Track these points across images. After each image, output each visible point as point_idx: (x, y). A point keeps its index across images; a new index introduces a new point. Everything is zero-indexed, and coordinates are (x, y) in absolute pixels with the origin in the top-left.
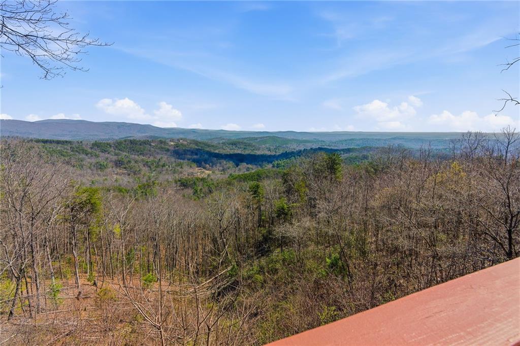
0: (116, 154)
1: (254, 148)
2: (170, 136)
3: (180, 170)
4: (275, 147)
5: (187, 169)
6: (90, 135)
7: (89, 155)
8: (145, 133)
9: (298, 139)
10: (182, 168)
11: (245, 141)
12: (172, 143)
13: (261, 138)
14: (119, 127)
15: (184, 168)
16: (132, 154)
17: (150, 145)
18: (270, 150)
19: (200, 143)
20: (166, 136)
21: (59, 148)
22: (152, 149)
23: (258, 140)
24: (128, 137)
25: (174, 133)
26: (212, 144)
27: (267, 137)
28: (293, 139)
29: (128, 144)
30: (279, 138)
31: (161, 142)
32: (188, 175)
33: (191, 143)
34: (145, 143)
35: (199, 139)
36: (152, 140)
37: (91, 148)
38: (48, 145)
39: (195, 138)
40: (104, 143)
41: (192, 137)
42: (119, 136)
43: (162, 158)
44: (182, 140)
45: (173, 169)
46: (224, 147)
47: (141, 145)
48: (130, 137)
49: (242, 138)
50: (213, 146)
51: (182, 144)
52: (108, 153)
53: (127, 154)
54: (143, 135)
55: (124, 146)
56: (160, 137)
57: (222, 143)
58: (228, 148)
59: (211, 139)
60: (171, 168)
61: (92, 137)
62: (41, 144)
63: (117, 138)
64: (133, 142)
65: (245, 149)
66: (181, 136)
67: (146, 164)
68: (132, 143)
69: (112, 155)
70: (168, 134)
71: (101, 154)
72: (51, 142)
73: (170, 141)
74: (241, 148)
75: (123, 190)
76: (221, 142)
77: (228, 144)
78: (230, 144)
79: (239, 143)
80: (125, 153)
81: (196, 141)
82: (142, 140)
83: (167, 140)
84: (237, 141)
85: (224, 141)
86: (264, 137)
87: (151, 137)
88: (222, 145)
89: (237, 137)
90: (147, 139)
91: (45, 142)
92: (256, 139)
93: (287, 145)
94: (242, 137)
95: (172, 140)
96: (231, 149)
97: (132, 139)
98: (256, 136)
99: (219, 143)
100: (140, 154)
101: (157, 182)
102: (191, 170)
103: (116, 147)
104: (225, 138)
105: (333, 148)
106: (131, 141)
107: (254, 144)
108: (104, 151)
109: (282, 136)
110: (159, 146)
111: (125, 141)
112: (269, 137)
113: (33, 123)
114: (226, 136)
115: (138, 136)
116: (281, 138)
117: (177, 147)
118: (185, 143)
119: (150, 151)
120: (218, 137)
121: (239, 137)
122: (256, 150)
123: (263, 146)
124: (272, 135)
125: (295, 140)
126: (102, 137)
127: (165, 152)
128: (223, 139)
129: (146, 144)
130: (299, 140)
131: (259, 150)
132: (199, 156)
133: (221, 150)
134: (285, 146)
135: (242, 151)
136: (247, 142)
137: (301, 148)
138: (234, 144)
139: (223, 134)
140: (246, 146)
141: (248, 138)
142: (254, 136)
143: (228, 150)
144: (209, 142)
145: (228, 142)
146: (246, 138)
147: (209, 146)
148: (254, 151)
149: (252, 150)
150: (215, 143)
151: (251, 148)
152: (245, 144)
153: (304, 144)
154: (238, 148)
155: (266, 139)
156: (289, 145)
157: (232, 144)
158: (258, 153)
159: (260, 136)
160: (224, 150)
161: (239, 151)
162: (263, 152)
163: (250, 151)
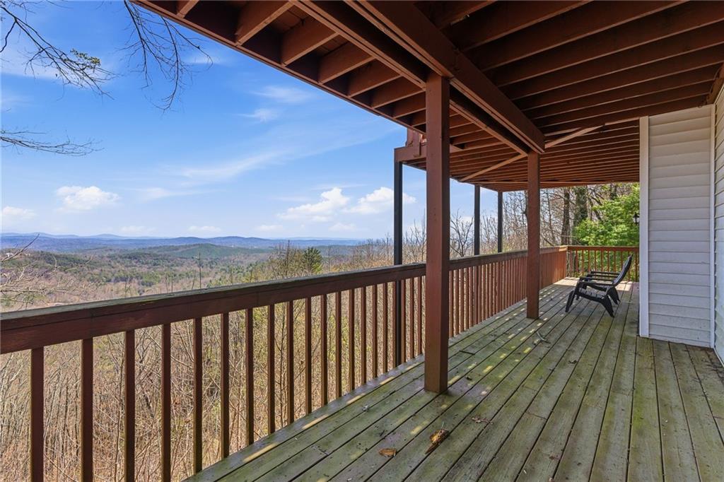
4: (209, 260)
9: (246, 247)
11: (155, 252)
13: (186, 247)
23: (180, 251)
26: (86, 259)
27: (194, 245)
28: (238, 248)
30: (216, 246)
33: (33, 259)
35: (54, 251)
44: (9, 251)
46: (112, 263)
49: (150, 248)
57: (108, 257)
59: (83, 251)
74: (147, 263)
76: (107, 254)
77: (121, 257)
78: (125, 257)
85: (112, 253)
86: (189, 246)
88: (108, 259)
89: (141, 246)
92: (177, 249)
93: (230, 257)
94: (150, 246)
96: (127, 266)
99: (102, 257)
112: (199, 245)
114: (117, 245)
116: (220, 246)
122: (177, 266)
124: (204, 243)
125: (242, 249)
131: (182, 265)
132: (54, 280)
133: (106, 269)
134: (226, 258)
135: (149, 268)
136: (160, 253)
137: (252, 260)
138: (133, 257)
139: (111, 241)
140: (157, 259)
141: (160, 247)
142: (171, 245)
143: (121, 268)
144: (80, 256)
145: (121, 254)
146: (158, 248)
147: (75, 261)
148: (173, 268)
149: (168, 266)
150: (90, 256)
151: (168, 264)
152: (156, 257)
153: (255, 256)
154: (143, 263)
155: (192, 248)
156: (232, 258)
157: (130, 258)
158: (181, 270)
159: (183, 245)
160: (113, 267)
161: (144, 269)
162: (189, 268)
163: (165, 268)
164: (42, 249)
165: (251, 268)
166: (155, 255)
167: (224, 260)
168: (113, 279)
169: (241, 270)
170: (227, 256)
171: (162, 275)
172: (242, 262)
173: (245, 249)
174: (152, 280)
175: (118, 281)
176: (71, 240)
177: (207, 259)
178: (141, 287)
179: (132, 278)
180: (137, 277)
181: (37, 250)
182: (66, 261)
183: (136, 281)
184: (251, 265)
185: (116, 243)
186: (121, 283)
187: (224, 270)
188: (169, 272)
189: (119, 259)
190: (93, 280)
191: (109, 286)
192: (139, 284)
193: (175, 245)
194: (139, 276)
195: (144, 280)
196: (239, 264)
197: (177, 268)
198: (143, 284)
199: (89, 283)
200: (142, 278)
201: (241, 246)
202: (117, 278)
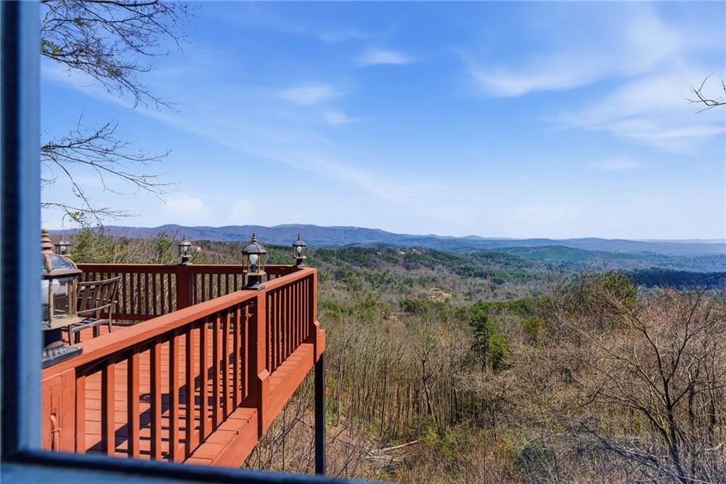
0: (338, 264)
1: (521, 264)
2: (402, 244)
3: (409, 289)
4: (560, 263)
5: (418, 289)
6: (317, 241)
7: (312, 264)
9: (608, 250)
10: (411, 286)
11: (508, 253)
12: (403, 253)
13: (535, 248)
14: (346, 232)
15: (415, 287)
16: (355, 265)
17: (376, 254)
18: (550, 268)
19: (438, 253)
20: (397, 243)
21: (286, 255)
22: (378, 260)
23: (530, 252)
24: (353, 244)
25: (406, 240)
26: (456, 256)
27: (545, 247)
28: (597, 251)
29: (352, 252)
30: (569, 249)
31: (389, 251)
32: (419, 297)
33: (426, 254)
34: (371, 251)
35: (439, 249)
36: (379, 248)
37: (315, 256)
38: (277, 251)
39: (432, 247)
40: (328, 251)
41: (429, 245)
42: (344, 242)
43: (388, 271)
44: (415, 248)
45: (400, 287)
46: (474, 260)
47: (365, 253)
48: (356, 244)
49: (504, 248)
50: (457, 258)
51: (415, 254)
52: (330, 263)
53: (349, 264)
54: (372, 241)
55: (347, 254)
56: (389, 245)
57: (471, 255)
58: (480, 262)
59: (456, 249)
60: (397, 286)
61: (317, 243)
62: (272, 250)
63: (341, 245)
64: (358, 250)
65: (506, 264)
66: (416, 244)
67: (369, 278)
68: (356, 251)
69: (334, 265)
70: (400, 240)
71: (323, 263)
72: (280, 248)
73: (401, 250)
74: (500, 263)
75: (339, 308)
76: (471, 253)
77: (480, 256)
78: (483, 257)
79: (498, 255)
80: (347, 264)
81: (435, 251)
82: (367, 248)
83: (397, 249)
84: (495, 252)
85: (474, 251)
86: (540, 248)
87: (378, 244)
88: (470, 257)
89: (496, 247)
90: (375, 247)
91: (276, 247)
92: (528, 250)
93: (585, 261)
94: (504, 246)
95: (403, 249)
96: (484, 264)
97: (357, 246)
98: (527, 246)
99: (468, 255)
100: (364, 265)
101: (378, 302)
102: (423, 291)
103: (339, 255)
104: (477, 247)
105: (687, 269)
106: (355, 248)
107: (522, 257)
108: (326, 260)
109: (575, 247)
110: (386, 255)
111: (350, 249)
112: (550, 246)
113: (270, 228)
114: (479, 245)
115: (365, 242)
116: (574, 249)
118: (419, 253)
119: (375, 261)
120: (466, 246)
121: (499, 247)
122: (526, 267)
123: (539, 261)
124: (555, 245)
125: (601, 252)
126: (328, 243)
127: (393, 264)
128: (474, 249)
129: (371, 253)
130: (610, 253)
131: (531, 267)
132: (436, 271)
133: (469, 265)
135: (501, 267)
136: (511, 254)
138: (490, 256)
139: (475, 241)
140: (508, 259)
141: (513, 248)
142: (523, 246)
143: (479, 265)
144: (453, 253)
145: (480, 253)
146: (511, 248)
147: (451, 258)
148: (522, 269)
149: (518, 266)
150: (461, 254)
151: (517, 264)
152: (508, 257)
153: (619, 262)
154: (496, 262)
155: (544, 249)
156: (588, 262)
157: (486, 257)
158: (530, 271)
159: (534, 246)
160: (474, 264)
161: (497, 268)
162: (537, 270)
163: (515, 268)
166: (507, 256)
167: (577, 265)
168: (473, 275)
170: (582, 259)
171: (511, 274)
172: (600, 269)
173: (605, 253)
174: (502, 279)
175: (476, 277)
176: (450, 240)
177: (557, 262)
178: (493, 284)
179: (486, 275)
180: (490, 275)
181: (429, 247)
182: (443, 257)
183: (490, 277)
185: (478, 243)
186: (478, 278)
188: (518, 272)
189: (479, 258)
190: (459, 273)
191: (470, 280)
192: (491, 280)
194: (493, 274)
195: (497, 277)
197: (526, 269)
198: (495, 281)
199: (457, 276)
200: (494, 276)
201: (602, 250)
202: (475, 274)
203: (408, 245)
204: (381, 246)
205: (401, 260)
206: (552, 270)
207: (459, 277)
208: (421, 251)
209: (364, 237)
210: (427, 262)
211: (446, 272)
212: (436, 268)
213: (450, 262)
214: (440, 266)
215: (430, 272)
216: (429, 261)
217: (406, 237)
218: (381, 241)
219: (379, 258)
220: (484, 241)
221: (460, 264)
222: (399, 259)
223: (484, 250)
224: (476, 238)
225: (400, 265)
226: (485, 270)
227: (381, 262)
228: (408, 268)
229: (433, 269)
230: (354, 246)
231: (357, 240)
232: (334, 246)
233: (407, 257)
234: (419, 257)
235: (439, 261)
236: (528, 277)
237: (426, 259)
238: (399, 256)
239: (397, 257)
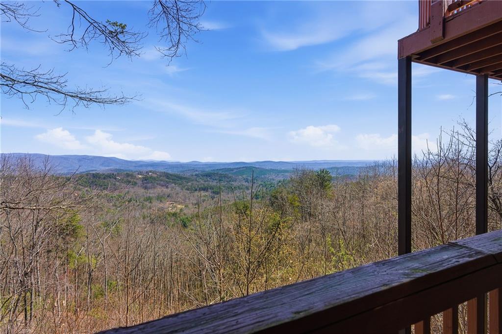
1: (230, 179)
2: (138, 169)
3: (149, 205)
5: (156, 204)
8: (108, 166)
9: (276, 168)
10: (151, 202)
11: (220, 172)
12: (140, 176)
13: (237, 169)
15: (153, 204)
16: (94, 189)
17: (115, 179)
18: (247, 181)
19: (171, 175)
20: (132, 168)
22: (117, 183)
24: (90, 171)
25: (141, 166)
26: (185, 176)
27: (243, 167)
28: (271, 169)
29: (90, 178)
30: (256, 168)
31: (128, 175)
32: (158, 210)
33: (161, 176)
34: (110, 176)
35: (170, 172)
36: (118, 173)
40: (63, 178)
41: (162, 170)
42: (79, 170)
43: (128, 192)
44: (151, 172)
45: (141, 204)
46: (197, 179)
47: (104, 178)
48: (93, 170)
49: (217, 169)
50: (185, 178)
51: (151, 177)
53: (89, 189)
54: (107, 168)
55: (85, 180)
56: (126, 170)
57: (196, 175)
58: (202, 180)
59: (183, 171)
60: (138, 203)
64: (96, 176)
65: (220, 180)
66: (150, 169)
68: (94, 177)
70: (135, 166)
73: (138, 174)
74: (216, 180)
78: (204, 176)
79: (214, 174)
81: (167, 173)
82: (106, 173)
83: (135, 173)
84: (212, 172)
85: (197, 173)
86: (240, 168)
87: (116, 170)
88: (195, 177)
89: (212, 169)
90: (112, 172)
92: (232, 170)
93: (265, 176)
95: (140, 173)
96: (205, 181)
97: (94, 172)
99: (193, 175)
100: (104, 189)
102: (161, 205)
106: (93, 174)
107: (230, 175)
109: (259, 167)
110: (125, 179)
111: (87, 175)
114: (200, 168)
115: (102, 169)
116: (258, 168)
117: (146, 180)
118: (155, 176)
119: (115, 185)
120: (190, 169)
121: (214, 168)
122: (233, 181)
123: (240, 177)
124: (249, 166)
125: (273, 170)
127: (132, 186)
128: (197, 171)
129: (110, 178)
130: (277, 170)
131: (235, 181)
132: (170, 189)
133: (195, 182)
134: (263, 176)
135: (217, 183)
136: (222, 173)
137: (280, 178)
138: (209, 175)
139: (196, 165)
141: (223, 169)
142: (229, 167)
143: (202, 182)
144: (181, 174)
145: (201, 174)
146: (221, 170)
147: (180, 178)
148: (230, 183)
150: (188, 175)
151: (228, 180)
152: (220, 176)
153: (282, 175)
154: (213, 179)
155: (241, 169)
156: (267, 176)
157: (206, 176)
158: (235, 184)
159: (237, 167)
160: (198, 182)
161: (214, 183)
162: (240, 183)
163: (226, 183)
164: (164, 171)
165: (280, 184)
167: (262, 178)
168: (198, 189)
169: (272, 185)
170: (264, 175)
171: (224, 187)
172: (273, 180)
173: (275, 170)
174: (219, 190)
175: (201, 191)
176: (177, 165)
178: (213, 195)
179: (208, 189)
180: (210, 188)
181: (162, 171)
182: (175, 178)
183: (210, 190)
184: (280, 182)
185: (199, 166)
186: (202, 192)
187: (262, 184)
188: (228, 185)
189: (201, 177)
190: (188, 189)
191: (196, 193)
192: (211, 193)
193: (231, 167)
194: (212, 188)
195: (215, 190)
196: (272, 181)
197: (233, 183)
198: (214, 193)
199: (186, 191)
200: (213, 189)
201: (273, 168)
202: (200, 188)
203: (144, 169)
204: (119, 171)
205: (140, 183)
206: (248, 183)
207: (189, 192)
208: (156, 174)
209: (100, 165)
210: (162, 182)
211: (178, 189)
212: (169, 186)
213: (180, 182)
214: (173, 185)
215: (165, 190)
216: (164, 182)
217: (141, 163)
218: (118, 167)
219: (118, 181)
220: (203, 165)
221: (188, 182)
222: (137, 181)
223: (204, 171)
224: (197, 163)
225: (138, 186)
226: (206, 186)
227: (120, 185)
228: (146, 188)
229: (167, 187)
230: (91, 172)
231: (92, 167)
232: (68, 174)
233: (145, 179)
234: (154, 179)
235: (171, 181)
236: (235, 188)
237: (161, 180)
238: (137, 179)
239: (135, 180)
